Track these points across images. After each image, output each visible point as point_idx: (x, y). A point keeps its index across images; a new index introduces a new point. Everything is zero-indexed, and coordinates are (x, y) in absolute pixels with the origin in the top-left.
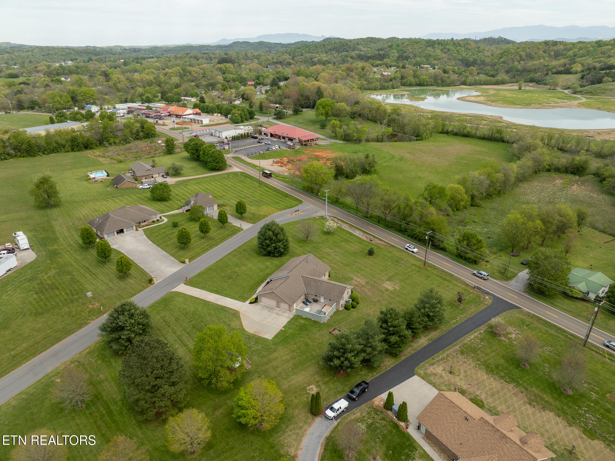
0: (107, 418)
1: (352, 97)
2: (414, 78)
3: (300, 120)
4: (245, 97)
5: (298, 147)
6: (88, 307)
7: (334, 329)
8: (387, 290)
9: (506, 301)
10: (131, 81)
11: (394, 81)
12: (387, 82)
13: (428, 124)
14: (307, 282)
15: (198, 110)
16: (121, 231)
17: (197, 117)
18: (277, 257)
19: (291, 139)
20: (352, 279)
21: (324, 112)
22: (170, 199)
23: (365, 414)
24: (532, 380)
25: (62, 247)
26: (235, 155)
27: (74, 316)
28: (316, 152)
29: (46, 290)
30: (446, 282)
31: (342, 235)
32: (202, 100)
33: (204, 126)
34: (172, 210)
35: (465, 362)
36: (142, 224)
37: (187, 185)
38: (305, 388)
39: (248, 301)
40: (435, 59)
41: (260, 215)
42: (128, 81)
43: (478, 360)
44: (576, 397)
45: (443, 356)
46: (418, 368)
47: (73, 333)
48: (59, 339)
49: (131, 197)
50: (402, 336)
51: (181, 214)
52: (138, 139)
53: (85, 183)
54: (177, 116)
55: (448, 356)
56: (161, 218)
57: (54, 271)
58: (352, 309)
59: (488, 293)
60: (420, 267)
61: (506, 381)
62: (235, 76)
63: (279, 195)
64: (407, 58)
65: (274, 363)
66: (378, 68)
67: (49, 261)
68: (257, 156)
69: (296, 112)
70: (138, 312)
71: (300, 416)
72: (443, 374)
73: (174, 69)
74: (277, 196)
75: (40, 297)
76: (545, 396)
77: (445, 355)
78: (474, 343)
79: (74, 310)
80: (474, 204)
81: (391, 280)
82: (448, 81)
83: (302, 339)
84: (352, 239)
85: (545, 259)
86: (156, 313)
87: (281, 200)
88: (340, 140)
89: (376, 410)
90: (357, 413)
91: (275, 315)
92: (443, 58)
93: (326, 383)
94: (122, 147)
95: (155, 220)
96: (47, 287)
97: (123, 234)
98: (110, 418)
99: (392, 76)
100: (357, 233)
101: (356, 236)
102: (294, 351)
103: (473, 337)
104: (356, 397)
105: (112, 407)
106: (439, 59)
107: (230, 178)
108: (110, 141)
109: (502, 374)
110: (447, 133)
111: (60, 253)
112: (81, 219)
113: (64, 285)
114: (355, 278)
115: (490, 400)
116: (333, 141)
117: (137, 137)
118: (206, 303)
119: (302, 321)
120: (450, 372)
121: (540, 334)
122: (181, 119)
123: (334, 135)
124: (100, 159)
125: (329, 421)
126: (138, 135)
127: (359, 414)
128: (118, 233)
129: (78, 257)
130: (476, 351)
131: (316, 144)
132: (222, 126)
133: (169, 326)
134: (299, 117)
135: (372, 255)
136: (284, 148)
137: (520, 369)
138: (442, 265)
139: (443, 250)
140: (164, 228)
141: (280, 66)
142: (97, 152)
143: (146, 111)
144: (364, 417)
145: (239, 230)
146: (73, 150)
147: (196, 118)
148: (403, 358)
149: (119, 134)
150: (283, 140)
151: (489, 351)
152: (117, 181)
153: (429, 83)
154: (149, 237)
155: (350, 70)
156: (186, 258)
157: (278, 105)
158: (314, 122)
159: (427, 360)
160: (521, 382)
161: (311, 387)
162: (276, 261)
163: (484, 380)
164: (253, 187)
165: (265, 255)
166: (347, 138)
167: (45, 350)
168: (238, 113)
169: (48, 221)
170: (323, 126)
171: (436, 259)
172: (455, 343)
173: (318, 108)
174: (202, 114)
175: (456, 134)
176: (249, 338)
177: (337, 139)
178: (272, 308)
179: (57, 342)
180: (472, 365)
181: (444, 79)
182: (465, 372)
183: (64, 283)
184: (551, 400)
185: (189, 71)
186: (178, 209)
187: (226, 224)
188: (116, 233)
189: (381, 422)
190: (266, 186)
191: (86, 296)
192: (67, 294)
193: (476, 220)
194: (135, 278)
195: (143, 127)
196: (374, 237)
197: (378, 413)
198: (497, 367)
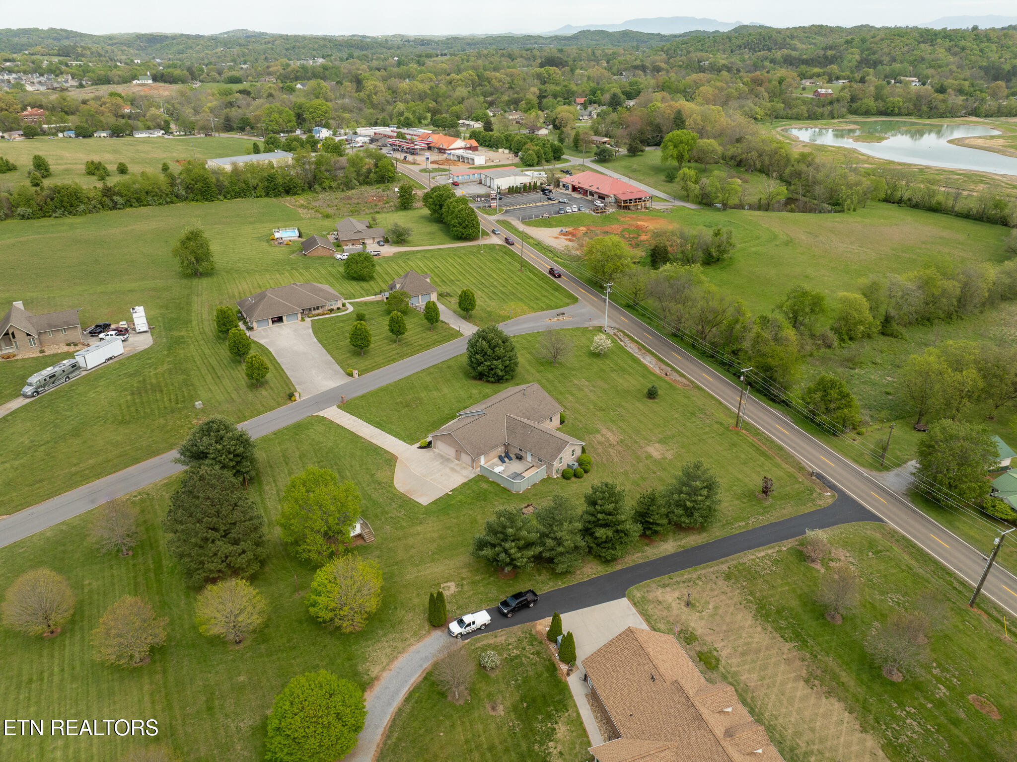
0: (152, 575)
1: (737, 130)
2: (876, 100)
3: (635, 166)
4: (557, 124)
5: (611, 210)
6: (190, 422)
7: (529, 505)
8: (649, 456)
9: (860, 505)
10: (394, 92)
11: (836, 106)
12: (823, 106)
13: (857, 184)
14: (513, 426)
15: (474, 143)
16: (280, 319)
17: (469, 154)
18: (492, 382)
19: (602, 197)
20: (598, 431)
21: (675, 153)
22: (372, 278)
23: (513, 640)
24: (833, 644)
25: (191, 335)
26: (501, 218)
27: (167, 432)
28: (640, 220)
29: (146, 392)
30: (762, 459)
31: (619, 361)
32: (488, 127)
33: (475, 168)
34: (368, 295)
35: (724, 593)
36: (314, 312)
37: (408, 259)
38: (439, 584)
39: (418, 445)
40: (931, 67)
41: (500, 316)
42: (390, 92)
43: (751, 594)
44: (904, 686)
45: (690, 576)
46: (636, 588)
47: (158, 455)
48: (136, 461)
49: (319, 272)
50: (622, 531)
51: (378, 302)
52: (367, 183)
53: (264, 245)
54: (441, 151)
55: (699, 578)
56: (344, 305)
57: (166, 366)
58: (573, 479)
59: (833, 487)
60: (727, 429)
61: (782, 637)
62: (558, 88)
63: (545, 286)
64: (875, 64)
65: (411, 541)
66: (812, 81)
67: (166, 352)
68: (538, 221)
69: (633, 151)
70: (230, 434)
71: (412, 624)
72: (673, 605)
73: (464, 73)
74: (542, 287)
75: (134, 400)
76: (843, 674)
77: (694, 576)
78: (757, 565)
79: (171, 423)
80: (889, 332)
81: (665, 443)
82: (942, 107)
83: (471, 512)
84: (633, 368)
85: (946, 440)
86: (279, 443)
87: (546, 294)
88: (694, 202)
89: (533, 639)
90: (501, 637)
91: (448, 470)
92: (947, 65)
93: (474, 583)
94: (340, 195)
95: (335, 307)
96: (149, 387)
97: (281, 324)
98: (156, 575)
99: (835, 96)
100: (648, 361)
101: (644, 364)
102: (449, 528)
103: (763, 554)
104: (508, 612)
105: (164, 561)
106: (940, 67)
107: (481, 254)
108: (324, 185)
109: (783, 623)
110: (899, 202)
111: (184, 342)
112: (234, 296)
113: (171, 388)
114: (604, 431)
115: (734, 661)
116: (679, 203)
117: (366, 181)
118: (355, 438)
119: (485, 486)
120: (688, 604)
121: (893, 571)
122: (445, 155)
123: (685, 193)
124: (300, 211)
125: (452, 639)
126: (367, 177)
127: (503, 638)
128: (273, 322)
129: (207, 351)
130: (755, 579)
131: (646, 208)
132: (499, 169)
133: (287, 464)
134: (635, 162)
135: (654, 398)
136: (586, 210)
137: (821, 621)
138: (772, 429)
139: (785, 404)
140: (343, 321)
141: (640, 72)
142: (301, 200)
143: (396, 141)
144: (509, 644)
145: (458, 334)
146: (267, 195)
147: (465, 155)
148: (618, 567)
149: (340, 174)
150: (590, 198)
151: (780, 581)
152: (307, 245)
153: (904, 111)
154: (315, 332)
155: (758, 82)
156: (355, 369)
157: (606, 139)
158: (657, 170)
159: (658, 578)
160: (811, 642)
161: (449, 584)
162: (488, 388)
163: (743, 628)
164: (510, 271)
165: (475, 378)
166: (705, 201)
167: (114, 472)
168: (533, 150)
169: (188, 295)
170: (670, 178)
171: (765, 418)
172: (722, 560)
173: (666, 147)
174: (479, 148)
175: (915, 205)
176: (393, 499)
177: (688, 201)
178: (448, 460)
179: (133, 464)
180: (736, 599)
181: (934, 104)
182: (716, 608)
183: (172, 384)
184: (852, 683)
185: (488, 78)
186: (376, 294)
187: (439, 324)
188: (270, 321)
189: (532, 656)
190: (531, 271)
191: (194, 406)
192: (170, 400)
193: (879, 361)
194: (272, 389)
195: (376, 165)
196: (673, 369)
197: (535, 643)
198: (778, 612)
